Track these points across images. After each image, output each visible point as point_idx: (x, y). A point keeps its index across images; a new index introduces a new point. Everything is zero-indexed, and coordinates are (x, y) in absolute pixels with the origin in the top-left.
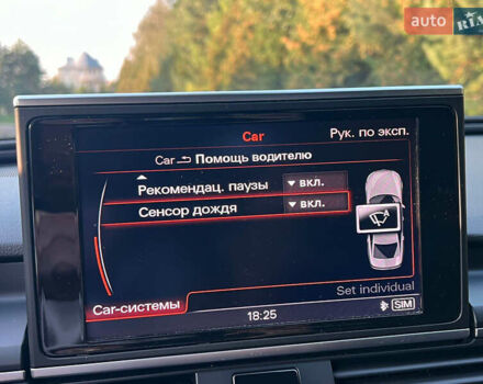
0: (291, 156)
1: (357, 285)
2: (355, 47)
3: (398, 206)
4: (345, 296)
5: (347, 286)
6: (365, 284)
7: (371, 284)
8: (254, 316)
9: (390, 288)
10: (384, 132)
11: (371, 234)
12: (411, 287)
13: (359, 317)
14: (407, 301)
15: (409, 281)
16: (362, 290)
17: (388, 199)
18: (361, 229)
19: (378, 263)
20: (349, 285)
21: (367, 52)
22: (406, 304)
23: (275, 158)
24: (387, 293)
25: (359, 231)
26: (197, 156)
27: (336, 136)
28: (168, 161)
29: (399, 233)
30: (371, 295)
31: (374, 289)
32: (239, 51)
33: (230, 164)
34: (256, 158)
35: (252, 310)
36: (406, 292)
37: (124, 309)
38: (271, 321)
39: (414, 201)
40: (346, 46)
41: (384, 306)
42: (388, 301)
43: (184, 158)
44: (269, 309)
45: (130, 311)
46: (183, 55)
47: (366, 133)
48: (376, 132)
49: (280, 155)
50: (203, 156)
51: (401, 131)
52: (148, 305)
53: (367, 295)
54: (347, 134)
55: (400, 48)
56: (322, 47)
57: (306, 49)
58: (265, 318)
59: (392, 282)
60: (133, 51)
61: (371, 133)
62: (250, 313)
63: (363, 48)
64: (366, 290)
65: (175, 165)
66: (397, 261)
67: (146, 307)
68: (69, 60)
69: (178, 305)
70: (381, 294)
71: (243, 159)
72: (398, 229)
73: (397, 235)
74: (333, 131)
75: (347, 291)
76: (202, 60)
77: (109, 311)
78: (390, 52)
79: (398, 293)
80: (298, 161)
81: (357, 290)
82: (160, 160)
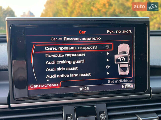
0: (94, 39)
1: (114, 80)
2: (115, 10)
3: (128, 55)
4: (111, 83)
5: (111, 80)
6: (117, 80)
7: (119, 80)
8: (82, 89)
9: (125, 81)
10: (124, 32)
11: (119, 64)
12: (131, 81)
13: (115, 90)
14: (130, 85)
15: (131, 79)
16: (116, 82)
17: (125, 53)
18: (116, 62)
19: (121, 73)
20: (112, 80)
21: (118, 12)
22: (130, 86)
23: (89, 39)
24: (124, 83)
25: (115, 63)
26: (64, 38)
27: (109, 32)
28: (55, 39)
29: (128, 64)
30: (119, 83)
31: (120, 81)
32: (78, 11)
33: (75, 41)
34: (83, 39)
35: (81, 87)
36: (130, 82)
37: (40, 86)
38: (87, 91)
39: (133, 54)
40: (111, 10)
41: (123, 87)
42: (124, 85)
43: (60, 38)
44: (86, 87)
45: (42, 87)
46: (60, 12)
47: (118, 32)
48: (122, 32)
49: (91, 38)
50: (66, 38)
51: (130, 31)
52: (48, 85)
53: (117, 83)
54: (112, 32)
55: (129, 11)
56: (104, 10)
57: (99, 11)
58: (85, 90)
59: (126, 79)
60: (44, 11)
61: (120, 32)
62: (80, 88)
63: (117, 10)
64: (117, 81)
65: (57, 41)
66: (127, 72)
67: (47, 85)
68: (24, 13)
69: (57, 85)
70: (122, 83)
71: (79, 39)
72: (128, 62)
73: (127, 64)
74: (108, 31)
75: (111, 82)
76: (66, 13)
77: (36, 86)
78: (126, 12)
79: (127, 82)
80: (97, 40)
81: (114, 82)
82: (52, 39)
